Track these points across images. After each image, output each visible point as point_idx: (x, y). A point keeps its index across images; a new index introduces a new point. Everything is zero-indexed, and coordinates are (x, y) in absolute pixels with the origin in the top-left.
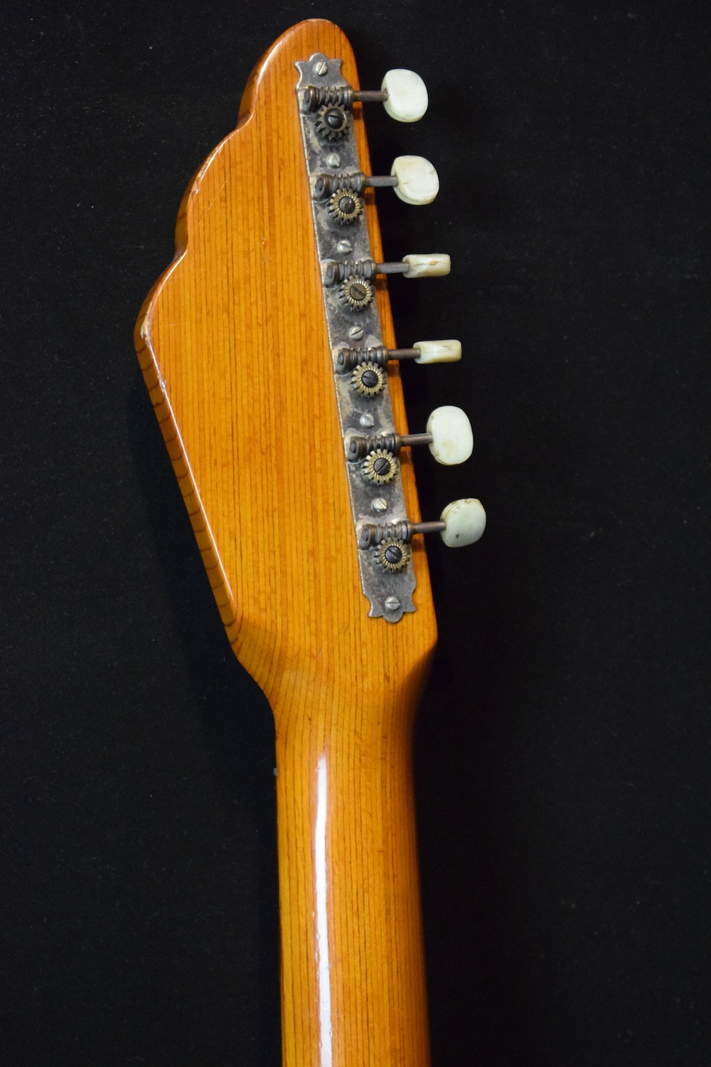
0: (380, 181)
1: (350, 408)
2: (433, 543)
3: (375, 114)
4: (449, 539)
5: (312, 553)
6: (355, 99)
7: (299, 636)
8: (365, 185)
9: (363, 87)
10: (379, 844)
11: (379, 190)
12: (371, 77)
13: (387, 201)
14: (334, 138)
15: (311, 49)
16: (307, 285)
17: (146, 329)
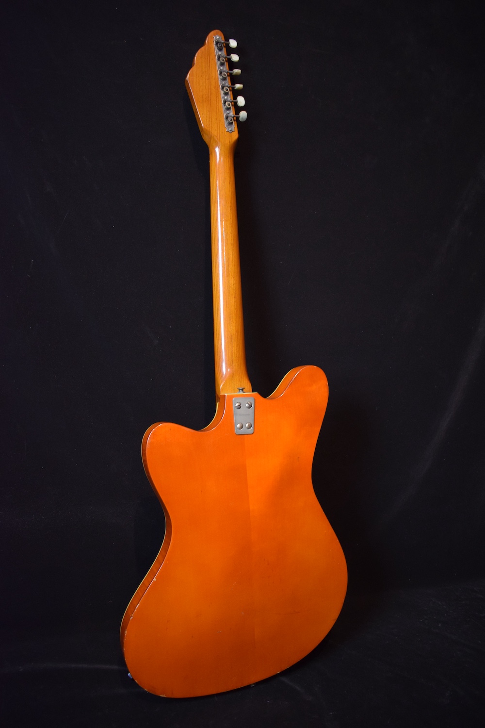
0: (228, 57)
1: (223, 95)
2: (237, 120)
3: (227, 46)
4: (240, 119)
5: (216, 119)
6: (224, 43)
7: (214, 132)
8: (226, 57)
9: (225, 40)
10: (228, 171)
11: (228, 59)
12: (227, 39)
13: (229, 61)
14: (220, 49)
15: (216, 34)
16: (216, 74)
17: (188, 77)
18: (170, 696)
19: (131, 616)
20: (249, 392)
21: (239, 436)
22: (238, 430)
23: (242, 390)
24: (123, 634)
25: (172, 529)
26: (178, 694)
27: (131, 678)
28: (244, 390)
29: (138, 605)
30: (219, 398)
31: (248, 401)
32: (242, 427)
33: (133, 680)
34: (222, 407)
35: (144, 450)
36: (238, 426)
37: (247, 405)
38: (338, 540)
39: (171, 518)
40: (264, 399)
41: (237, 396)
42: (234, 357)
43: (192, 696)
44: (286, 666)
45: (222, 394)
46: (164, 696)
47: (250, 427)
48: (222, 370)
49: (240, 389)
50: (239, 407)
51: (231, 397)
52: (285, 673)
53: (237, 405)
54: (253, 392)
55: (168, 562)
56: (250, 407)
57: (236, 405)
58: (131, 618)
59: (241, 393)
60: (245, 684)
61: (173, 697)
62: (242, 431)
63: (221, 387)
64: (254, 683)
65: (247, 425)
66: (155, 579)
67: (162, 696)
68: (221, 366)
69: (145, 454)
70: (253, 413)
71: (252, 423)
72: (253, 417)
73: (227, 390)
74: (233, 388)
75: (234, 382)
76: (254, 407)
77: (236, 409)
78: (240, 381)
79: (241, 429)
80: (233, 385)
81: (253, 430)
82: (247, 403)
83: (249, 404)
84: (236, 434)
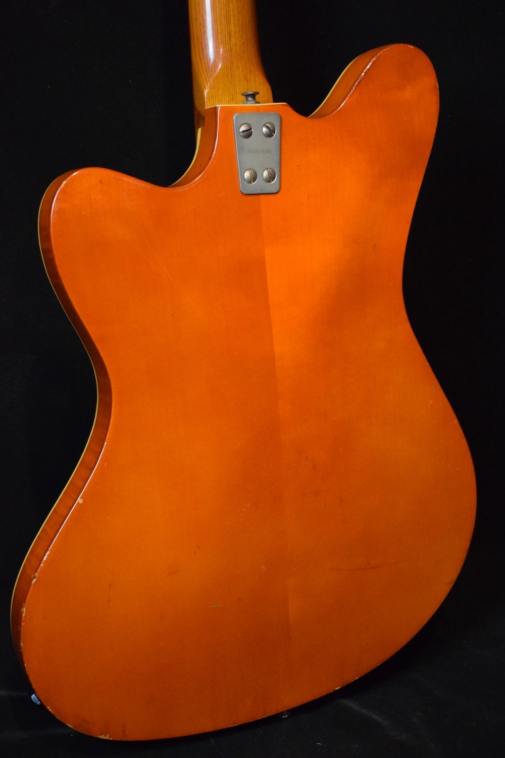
18: (119, 737)
19: (34, 577)
20: (266, 102)
21: (251, 197)
22: (245, 183)
23: (253, 96)
24: (18, 614)
25: (113, 395)
26: (136, 733)
27: (39, 703)
28: (257, 96)
29: (48, 553)
30: (203, 118)
31: (265, 120)
32: (254, 178)
33: (42, 707)
34: (211, 136)
35: (46, 229)
36: (247, 175)
37: (265, 130)
38: (456, 421)
39: (109, 373)
40: (302, 119)
41: (242, 110)
42: (232, 25)
43: (164, 735)
44: (352, 675)
45: (208, 106)
46: (107, 737)
47: (271, 178)
48: (207, 55)
49: (247, 96)
50: (248, 134)
51: (229, 112)
52: (350, 690)
53: (243, 128)
54: (274, 102)
55: (106, 465)
56: (270, 134)
57: (241, 130)
58: (34, 581)
59: (251, 104)
60: (271, 711)
61: (125, 739)
62: (255, 187)
63: (206, 92)
64: (288, 711)
65: (265, 174)
66: (80, 500)
67: (102, 737)
68: (204, 47)
69: (47, 238)
70: (278, 148)
71: (275, 169)
72: (278, 157)
73: (221, 96)
74: (234, 92)
75: (233, 82)
76: (279, 135)
77: (241, 138)
78: (249, 79)
79: (252, 182)
80: (231, 87)
81: (279, 185)
82: (264, 126)
83: (267, 127)
84: (243, 192)
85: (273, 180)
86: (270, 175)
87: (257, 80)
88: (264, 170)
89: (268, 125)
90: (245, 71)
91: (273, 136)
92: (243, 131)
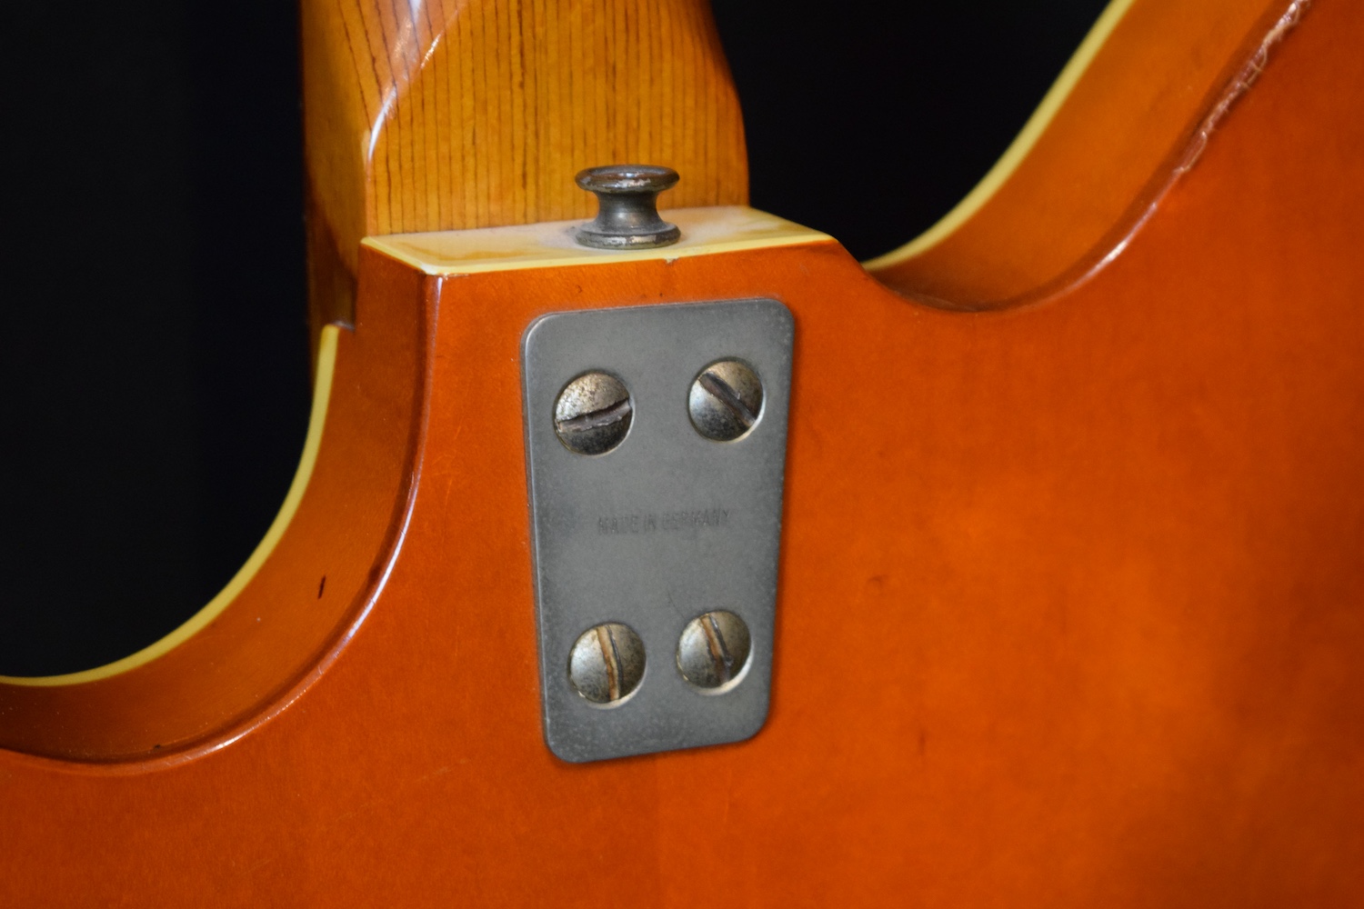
22: (576, 703)
28: (665, 199)
31: (706, 347)
32: (628, 670)
36: (586, 653)
37: (699, 395)
47: (722, 663)
50: (604, 429)
53: (575, 400)
56: (726, 425)
57: (565, 410)
59: (626, 250)
62: (635, 716)
63: (372, 139)
65: (693, 638)
70: (773, 495)
71: (746, 615)
72: (768, 541)
73: (457, 167)
74: (531, 141)
75: (529, 82)
76: (783, 423)
77: (562, 453)
78: (620, 66)
79: (616, 693)
80: (518, 116)
81: (764, 698)
82: (700, 375)
83: (715, 385)
84: (560, 753)
85: (735, 671)
86: (719, 651)
87: (667, 67)
88: (686, 625)
89: (719, 370)
90: (600, 20)
91: (744, 429)
92: (579, 418)
